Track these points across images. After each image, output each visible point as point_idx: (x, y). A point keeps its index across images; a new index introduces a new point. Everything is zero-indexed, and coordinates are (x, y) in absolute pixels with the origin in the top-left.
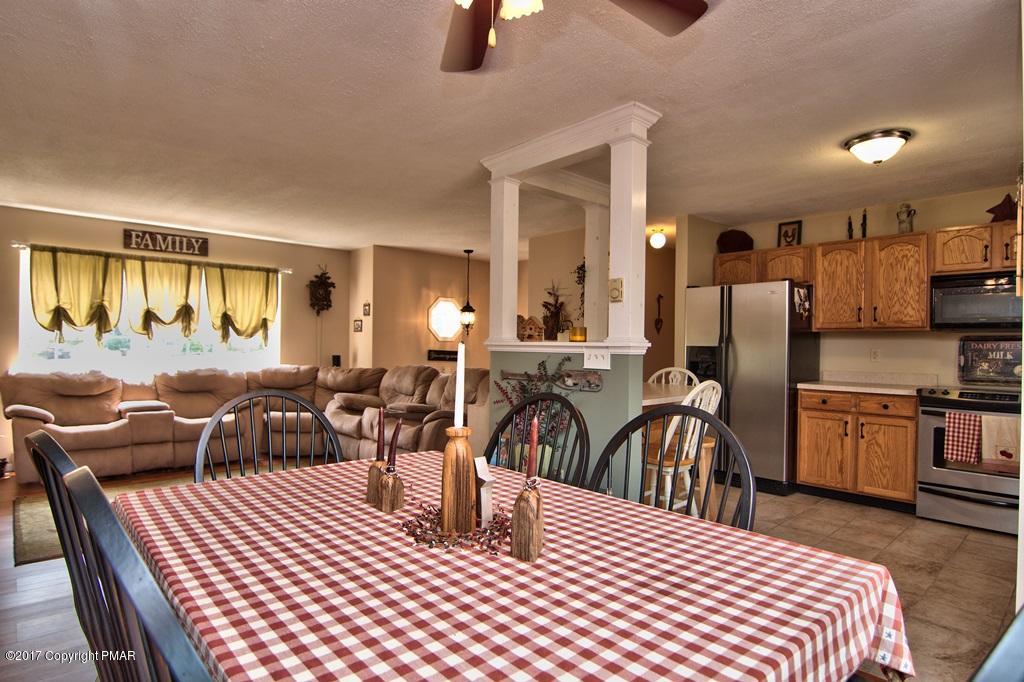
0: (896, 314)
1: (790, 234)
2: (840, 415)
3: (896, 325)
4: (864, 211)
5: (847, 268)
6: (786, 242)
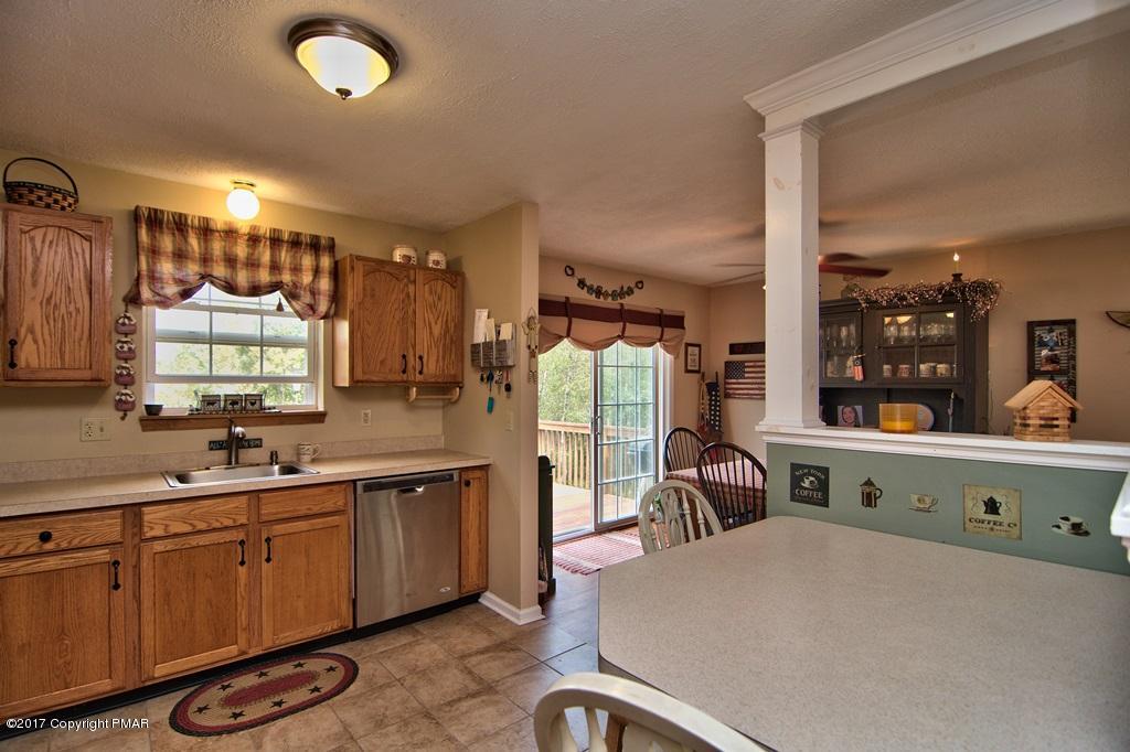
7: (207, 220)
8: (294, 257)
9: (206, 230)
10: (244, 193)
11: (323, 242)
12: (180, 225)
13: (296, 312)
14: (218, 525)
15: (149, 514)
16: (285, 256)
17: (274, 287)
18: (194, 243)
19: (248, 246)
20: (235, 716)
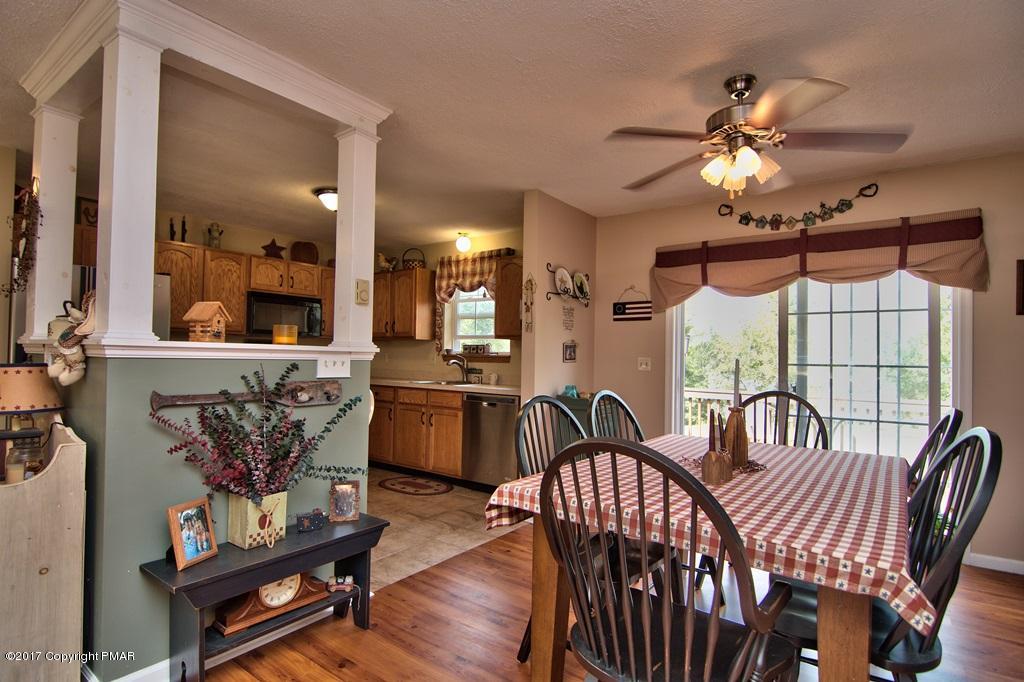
1: (93, 213)
4: (184, 217)
5: (182, 270)
6: (89, 221)
7: (458, 256)
8: (489, 265)
10: (463, 238)
11: (502, 252)
12: (450, 262)
13: (491, 296)
14: (416, 402)
15: (401, 393)
17: (480, 285)
18: (454, 269)
19: (472, 265)
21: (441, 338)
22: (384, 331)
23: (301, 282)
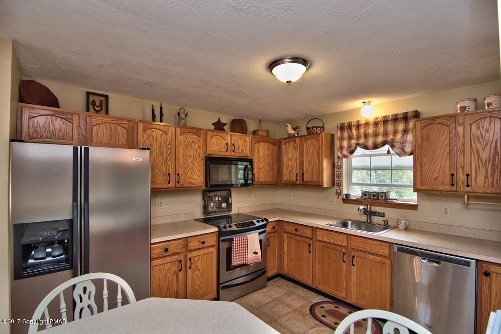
0: (188, 178)
1: (98, 104)
2: (176, 257)
3: (189, 185)
4: (161, 104)
5: (160, 143)
6: (95, 110)
7: (358, 121)
8: (394, 126)
9: (358, 126)
10: (367, 106)
11: (409, 114)
12: (350, 127)
13: (396, 153)
14: (336, 243)
15: (319, 232)
16: (390, 128)
17: (384, 143)
18: (354, 132)
19: (374, 127)
20: (324, 316)
21: (340, 185)
22: (294, 179)
23: (239, 148)
